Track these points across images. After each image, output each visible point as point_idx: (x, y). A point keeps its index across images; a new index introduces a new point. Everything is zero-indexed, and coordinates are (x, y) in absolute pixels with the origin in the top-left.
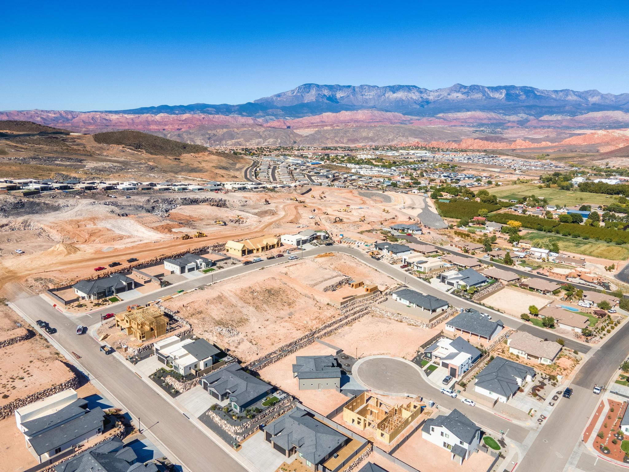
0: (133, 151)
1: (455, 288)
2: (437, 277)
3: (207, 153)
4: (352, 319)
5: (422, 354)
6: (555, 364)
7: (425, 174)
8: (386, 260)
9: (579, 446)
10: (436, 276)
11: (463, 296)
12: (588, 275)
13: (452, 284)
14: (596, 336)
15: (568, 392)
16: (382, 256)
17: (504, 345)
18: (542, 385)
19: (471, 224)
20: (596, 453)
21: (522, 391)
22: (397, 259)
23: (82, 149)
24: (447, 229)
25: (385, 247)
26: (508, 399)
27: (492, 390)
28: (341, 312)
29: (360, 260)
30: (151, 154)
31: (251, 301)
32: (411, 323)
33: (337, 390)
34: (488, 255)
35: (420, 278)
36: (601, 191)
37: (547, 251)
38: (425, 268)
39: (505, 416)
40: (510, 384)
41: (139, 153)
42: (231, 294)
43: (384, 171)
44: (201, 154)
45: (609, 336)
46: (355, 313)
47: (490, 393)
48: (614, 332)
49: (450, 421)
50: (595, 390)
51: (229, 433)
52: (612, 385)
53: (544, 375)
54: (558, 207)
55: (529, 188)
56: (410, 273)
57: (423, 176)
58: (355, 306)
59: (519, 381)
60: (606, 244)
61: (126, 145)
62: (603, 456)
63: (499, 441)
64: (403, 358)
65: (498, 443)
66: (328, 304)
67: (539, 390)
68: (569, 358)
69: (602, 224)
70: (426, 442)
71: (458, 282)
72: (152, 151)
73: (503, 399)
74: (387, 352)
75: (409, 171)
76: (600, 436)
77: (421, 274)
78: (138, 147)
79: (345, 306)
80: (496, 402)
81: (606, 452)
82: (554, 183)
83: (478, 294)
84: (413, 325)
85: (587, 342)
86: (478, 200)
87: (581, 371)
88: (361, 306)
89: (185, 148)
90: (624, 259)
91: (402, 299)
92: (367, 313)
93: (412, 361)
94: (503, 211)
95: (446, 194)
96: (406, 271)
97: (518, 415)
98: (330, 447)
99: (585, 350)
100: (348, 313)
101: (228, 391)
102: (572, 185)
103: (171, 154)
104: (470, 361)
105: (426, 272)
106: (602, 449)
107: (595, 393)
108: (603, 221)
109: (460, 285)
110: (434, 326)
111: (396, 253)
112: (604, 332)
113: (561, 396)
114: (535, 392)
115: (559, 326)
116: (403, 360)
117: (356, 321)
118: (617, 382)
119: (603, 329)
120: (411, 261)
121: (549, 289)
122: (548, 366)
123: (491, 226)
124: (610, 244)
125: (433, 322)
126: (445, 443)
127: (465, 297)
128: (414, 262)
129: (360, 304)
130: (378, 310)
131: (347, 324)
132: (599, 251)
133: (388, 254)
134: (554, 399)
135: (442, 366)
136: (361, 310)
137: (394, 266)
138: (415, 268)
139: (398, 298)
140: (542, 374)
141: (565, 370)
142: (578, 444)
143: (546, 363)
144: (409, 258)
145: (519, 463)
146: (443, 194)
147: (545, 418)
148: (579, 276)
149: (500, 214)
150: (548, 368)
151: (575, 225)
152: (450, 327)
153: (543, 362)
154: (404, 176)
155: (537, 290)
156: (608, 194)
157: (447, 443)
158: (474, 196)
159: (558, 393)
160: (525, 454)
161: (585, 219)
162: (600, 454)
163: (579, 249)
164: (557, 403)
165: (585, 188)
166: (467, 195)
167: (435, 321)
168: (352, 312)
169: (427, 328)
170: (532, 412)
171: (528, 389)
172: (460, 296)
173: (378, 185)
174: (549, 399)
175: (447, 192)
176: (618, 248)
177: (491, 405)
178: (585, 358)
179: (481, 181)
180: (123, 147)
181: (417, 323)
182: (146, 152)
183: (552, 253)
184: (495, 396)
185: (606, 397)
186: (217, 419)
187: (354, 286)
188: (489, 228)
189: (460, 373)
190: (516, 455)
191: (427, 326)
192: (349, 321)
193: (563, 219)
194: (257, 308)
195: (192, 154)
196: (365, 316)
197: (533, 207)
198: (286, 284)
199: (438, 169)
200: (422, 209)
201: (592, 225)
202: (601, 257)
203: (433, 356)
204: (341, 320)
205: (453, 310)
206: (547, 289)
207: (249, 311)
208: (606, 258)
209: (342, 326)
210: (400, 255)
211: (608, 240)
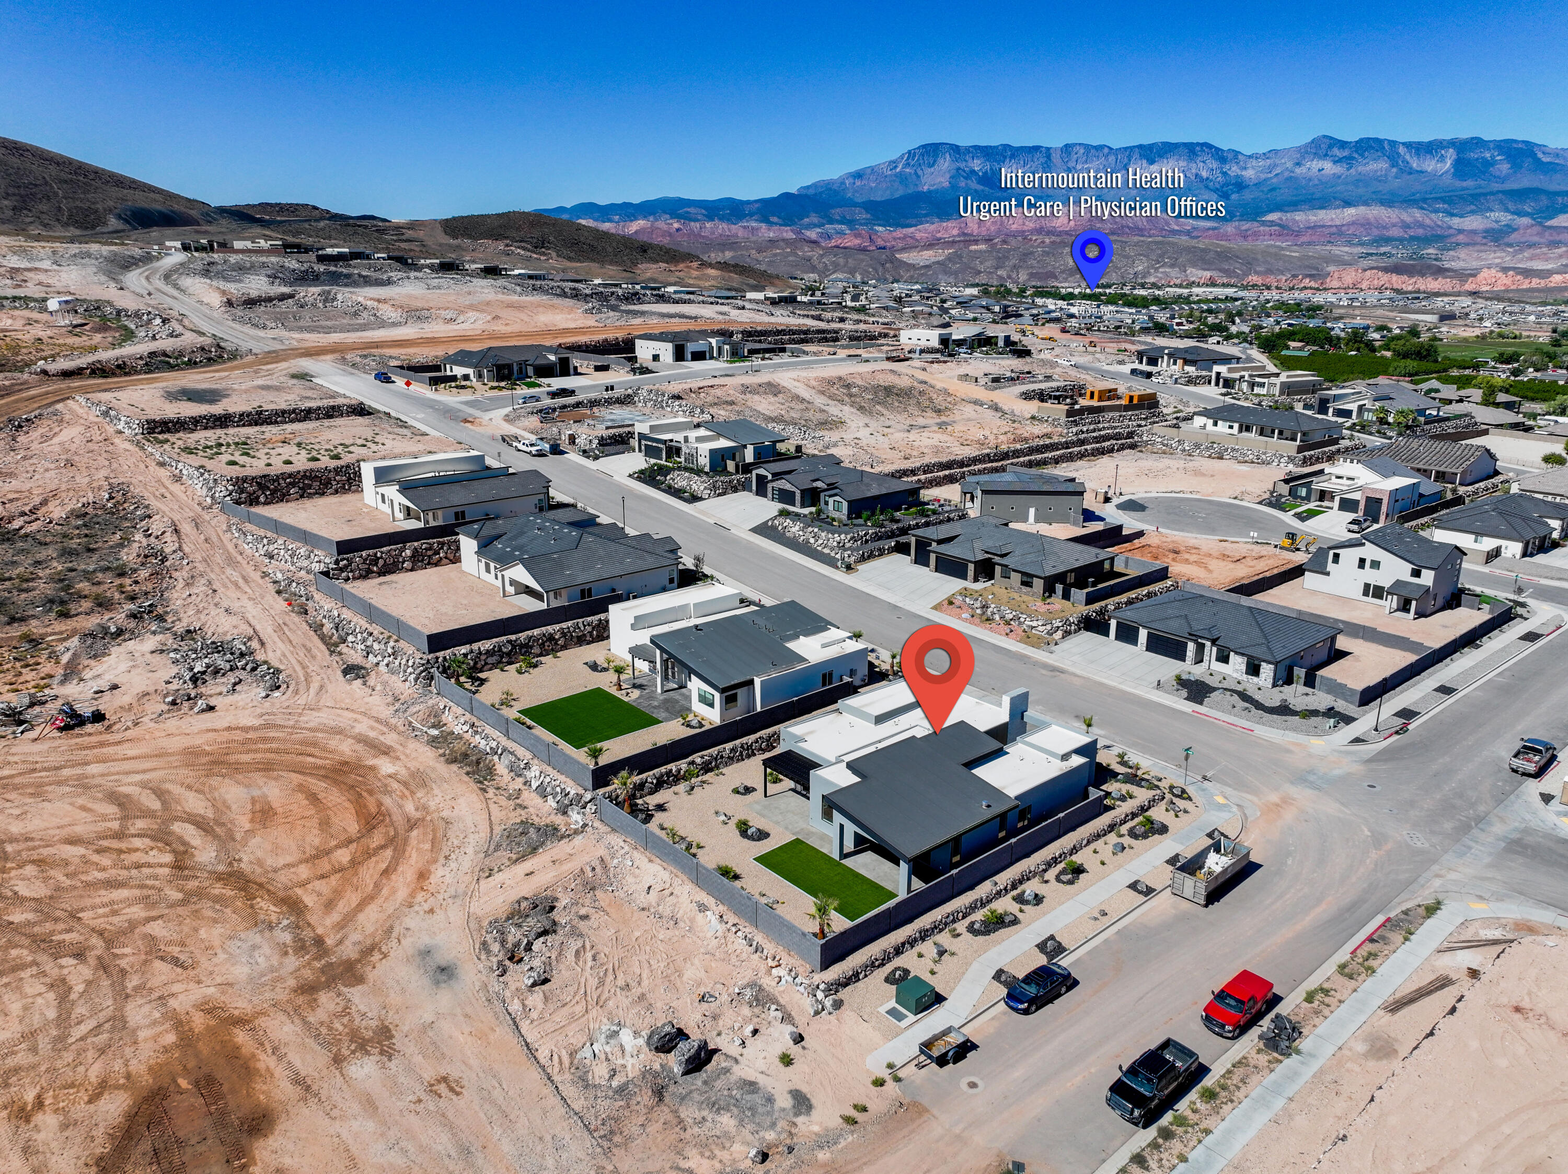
0: (529, 254)
2: (1306, 407)
3: (695, 264)
4: (1093, 449)
5: (1283, 494)
7: (1237, 320)
8: (1169, 379)
10: (1301, 404)
11: (1379, 432)
13: (1346, 414)
22: (1198, 377)
23: (418, 249)
25: (1166, 351)
27: (1479, 533)
28: (1066, 431)
30: (570, 259)
31: (846, 399)
32: (1247, 458)
33: (1074, 524)
41: (543, 258)
42: (796, 384)
44: (681, 266)
46: (1101, 439)
47: (1476, 541)
49: (1384, 536)
51: (826, 551)
56: (1233, 398)
58: (1101, 426)
59: (1555, 525)
61: (514, 240)
63: (1509, 600)
64: (1236, 498)
65: (1507, 602)
66: (1033, 418)
70: (1314, 593)
72: (572, 255)
73: (1513, 548)
74: (1189, 490)
77: (1263, 398)
78: (540, 245)
79: (1075, 422)
80: (1493, 555)
84: (1253, 462)
86: (1387, 355)
88: (1115, 428)
89: (645, 251)
92: (1133, 446)
93: (1260, 503)
94: (1455, 372)
95: (1300, 344)
96: (1223, 394)
97: (1556, 574)
98: (1077, 560)
100: (1085, 436)
101: (819, 484)
103: (611, 263)
104: (1417, 498)
105: (1278, 394)
111: (1194, 362)
116: (1236, 502)
117: (1105, 456)
120: (1235, 375)
125: (1306, 454)
126: (1367, 586)
128: (1243, 376)
129: (1115, 425)
130: (1160, 440)
131: (1082, 456)
133: (1174, 367)
135: (1343, 508)
136: (1117, 437)
137: (1191, 389)
138: (1247, 389)
139: (1210, 423)
144: (1230, 370)
157: (1373, 583)
158: (1374, 350)
166: (1357, 345)
167: (1312, 452)
168: (1093, 435)
169: (1291, 465)
172: (1371, 434)
177: (1484, 558)
179: (1389, 331)
180: (507, 245)
181: (1264, 456)
182: (558, 256)
184: (1489, 544)
186: (795, 529)
187: (1096, 395)
189: (1390, 511)
190: (1558, 617)
191: (1292, 460)
192: (1087, 451)
194: (861, 408)
195: (663, 265)
196: (1128, 451)
197: (1539, 369)
198: (926, 383)
203: (1313, 492)
204: (1067, 445)
205: (1357, 443)
207: (846, 412)
209: (1071, 458)
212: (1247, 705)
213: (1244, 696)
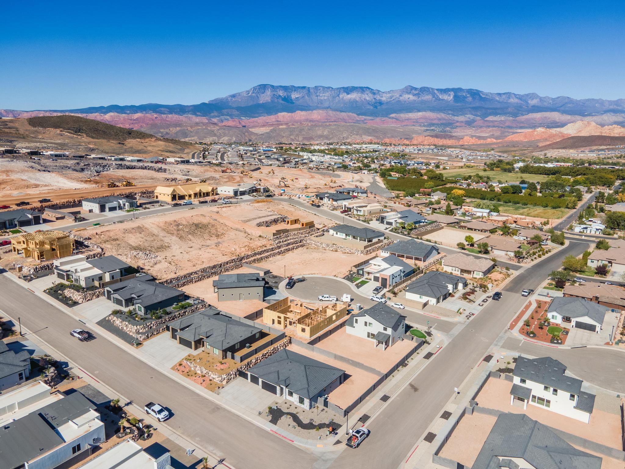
0: (72, 135)
1: (394, 226)
2: (377, 220)
3: (153, 139)
4: (285, 250)
5: (354, 273)
6: (487, 277)
7: (376, 161)
8: (326, 207)
9: (506, 332)
10: (375, 219)
11: (401, 232)
12: (524, 220)
13: (390, 224)
14: (527, 258)
15: (497, 296)
16: (323, 205)
17: (438, 266)
18: (473, 292)
19: (417, 195)
20: (522, 337)
21: (453, 296)
22: (338, 206)
23: (14, 132)
24: (394, 198)
25: (326, 195)
26: (438, 302)
27: (422, 294)
28: (273, 242)
29: (299, 207)
30: (93, 138)
31: (175, 232)
32: (346, 251)
33: (260, 300)
34: (430, 208)
35: (359, 220)
36: (539, 172)
37: (488, 211)
38: (364, 211)
39: (434, 315)
40: (440, 289)
41: (79, 137)
42: (153, 226)
43: (337, 158)
44: (147, 140)
45: (539, 260)
46: (288, 244)
47: (420, 298)
48: (543, 258)
49: (374, 311)
50: (523, 293)
51: (131, 334)
52: (540, 289)
53: (475, 285)
54: (500, 182)
55: (475, 170)
56: (350, 217)
57: (374, 162)
58: (289, 238)
59: (450, 287)
60: (542, 208)
61: (64, 128)
62: (528, 339)
63: (425, 332)
64: (335, 276)
65: (425, 334)
66: (260, 236)
67: (469, 295)
68: (501, 273)
69: (539, 194)
70: (350, 336)
71: (396, 221)
72: (94, 136)
73: (433, 301)
74: (318, 272)
75: (361, 159)
76: (527, 324)
77: (360, 217)
78: (78, 131)
79: (277, 237)
80: (425, 305)
81: (532, 335)
82: (497, 167)
83: (416, 230)
84: (348, 253)
85: (519, 262)
86: (425, 177)
87: (512, 282)
88: (295, 239)
89: (130, 134)
90: (558, 218)
91: (338, 233)
92: (302, 246)
93: (344, 278)
94: (448, 185)
95: (395, 173)
96: (346, 215)
97: (447, 313)
98: (241, 337)
99: (516, 268)
100: (281, 244)
101: (133, 296)
102: (513, 169)
103: (113, 139)
104: (402, 274)
105: (366, 215)
106: (528, 334)
107: (523, 295)
108: (540, 192)
109: (398, 223)
110: (369, 252)
111: (336, 200)
112: (535, 256)
113: (490, 300)
114: (465, 297)
115: (493, 252)
116: (335, 278)
117: (290, 252)
118: (545, 288)
119: (534, 254)
120: (351, 206)
121: (486, 229)
122: (480, 279)
123: (436, 195)
124: (546, 208)
125: (368, 249)
126: (369, 333)
127: (404, 233)
128: (353, 207)
129: (295, 237)
130: (314, 243)
131: (279, 253)
132: (536, 212)
133: (329, 202)
134: (483, 301)
135: (374, 280)
136: (296, 242)
137: (335, 212)
138: (355, 212)
139: (335, 233)
140: (473, 284)
141: (496, 281)
142: (504, 331)
143: (478, 277)
144: (349, 204)
145: (444, 347)
146: (392, 173)
147: (473, 314)
148: (515, 222)
149: (446, 187)
150: (480, 280)
151: (515, 195)
152: (385, 252)
153: (475, 276)
154: (356, 162)
155: (475, 230)
156: (545, 174)
157: (371, 332)
158: (422, 175)
159: (488, 297)
160: (450, 340)
161: (523, 191)
162: (525, 337)
163: (518, 212)
164: (486, 304)
165: (524, 170)
166: (415, 174)
167: (370, 248)
168: (285, 243)
169: (362, 254)
170: (461, 311)
171: (458, 294)
172: (398, 233)
173: (329, 167)
174: (479, 301)
175: (396, 172)
176: (554, 210)
177: (421, 306)
178: (515, 274)
179: (429, 165)
180: (61, 131)
181: (352, 251)
182: (87, 136)
183: (492, 213)
184: (425, 299)
185: (533, 298)
186: (118, 322)
187: (290, 222)
188: (434, 197)
189: (391, 283)
190: (442, 341)
191: (362, 252)
192: (281, 251)
193: (505, 191)
194: (181, 238)
195: (138, 140)
196: (300, 248)
197: (477, 183)
198: (216, 220)
199: (389, 157)
200: (370, 183)
201: (530, 195)
202: (538, 217)
203: (365, 272)
204: (272, 249)
205: (390, 240)
206: (484, 228)
207: (173, 240)
208: (541, 217)
209: (274, 255)
210: (340, 203)
211: (544, 205)
212: (295, 424)
213: (295, 418)
